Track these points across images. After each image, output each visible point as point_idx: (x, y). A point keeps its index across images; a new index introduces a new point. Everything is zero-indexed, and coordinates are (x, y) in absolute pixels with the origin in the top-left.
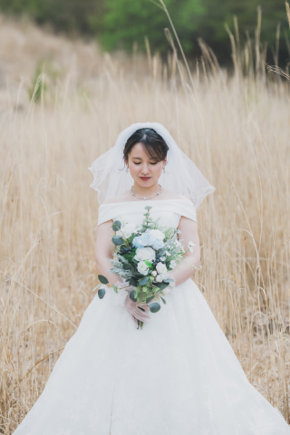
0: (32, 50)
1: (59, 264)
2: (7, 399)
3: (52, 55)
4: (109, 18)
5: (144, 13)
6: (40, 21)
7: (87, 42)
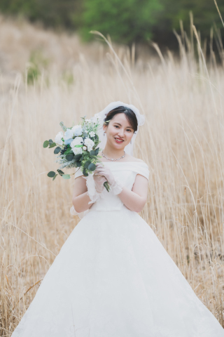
0: (26, 43)
1: (47, 212)
2: (8, 316)
3: (42, 46)
4: (87, 16)
5: (114, 11)
6: (32, 19)
7: (70, 35)
